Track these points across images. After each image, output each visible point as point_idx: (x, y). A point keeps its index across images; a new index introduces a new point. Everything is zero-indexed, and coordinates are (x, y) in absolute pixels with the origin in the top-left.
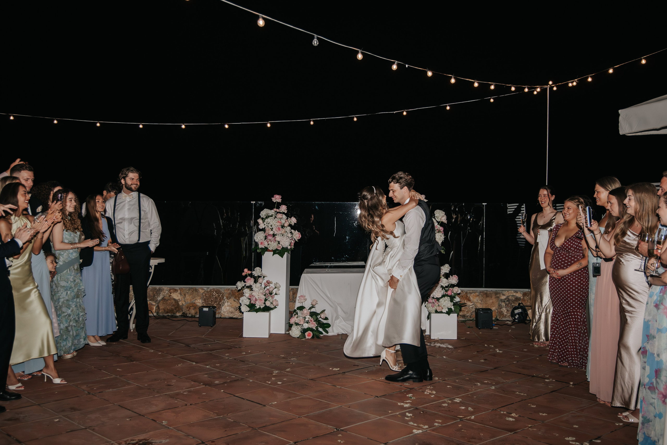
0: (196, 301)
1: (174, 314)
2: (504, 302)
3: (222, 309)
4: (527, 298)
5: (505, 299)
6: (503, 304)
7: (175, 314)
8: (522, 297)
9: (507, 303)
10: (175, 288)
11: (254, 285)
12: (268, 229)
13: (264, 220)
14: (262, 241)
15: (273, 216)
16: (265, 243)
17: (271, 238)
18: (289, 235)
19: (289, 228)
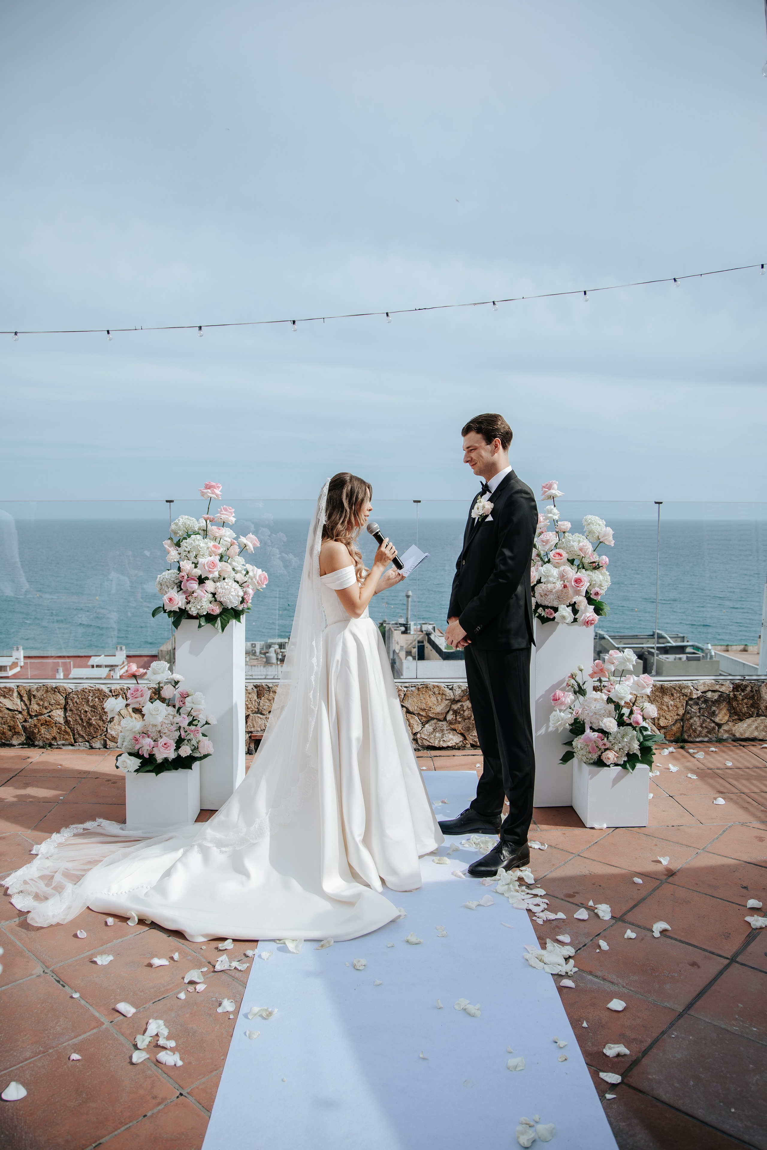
0: (53, 713)
1: (7, 740)
2: (697, 704)
3: (109, 731)
4: (743, 694)
5: (698, 698)
6: (695, 709)
7: (9, 741)
8: (732, 693)
9: (704, 706)
10: (8, 685)
11: (148, 708)
12: (187, 566)
13: (178, 545)
14: (173, 593)
15: (205, 533)
16: (179, 601)
17: (195, 585)
18: (240, 577)
19: (240, 560)
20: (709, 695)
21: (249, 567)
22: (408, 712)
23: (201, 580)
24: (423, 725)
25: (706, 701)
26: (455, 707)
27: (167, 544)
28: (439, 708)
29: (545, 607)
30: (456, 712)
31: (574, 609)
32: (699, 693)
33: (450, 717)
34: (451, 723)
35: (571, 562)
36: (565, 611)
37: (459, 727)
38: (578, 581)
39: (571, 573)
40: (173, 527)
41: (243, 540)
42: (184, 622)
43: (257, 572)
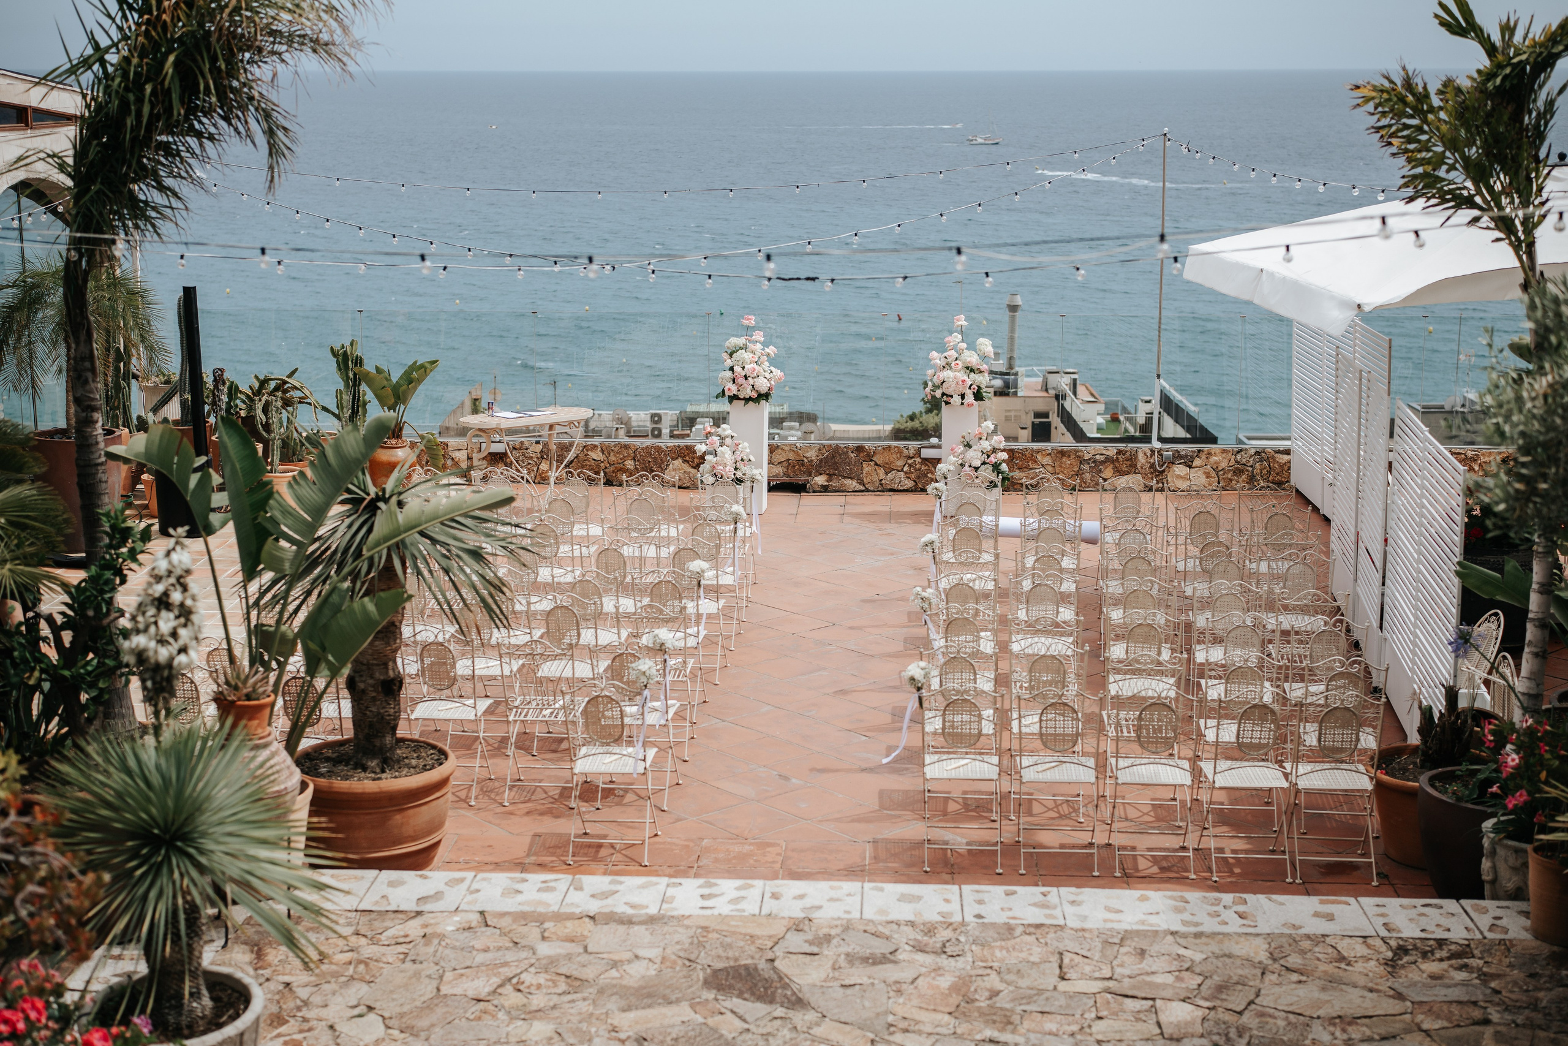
0: (627, 463)
3: (666, 474)
11: (720, 450)
12: (737, 369)
13: (731, 355)
14: (730, 385)
15: (744, 348)
16: (733, 389)
17: (741, 381)
18: (768, 375)
19: (767, 364)
20: (1098, 457)
21: (772, 368)
22: (876, 464)
23: (746, 378)
24: (887, 474)
25: (1095, 462)
26: (910, 462)
27: (725, 356)
28: (900, 463)
29: (948, 396)
30: (910, 466)
31: (963, 396)
32: (1090, 456)
33: (906, 469)
34: (906, 473)
35: (967, 368)
36: (957, 399)
37: (913, 476)
38: (964, 381)
39: (962, 376)
40: (727, 344)
41: (767, 350)
42: (735, 402)
43: (778, 373)
